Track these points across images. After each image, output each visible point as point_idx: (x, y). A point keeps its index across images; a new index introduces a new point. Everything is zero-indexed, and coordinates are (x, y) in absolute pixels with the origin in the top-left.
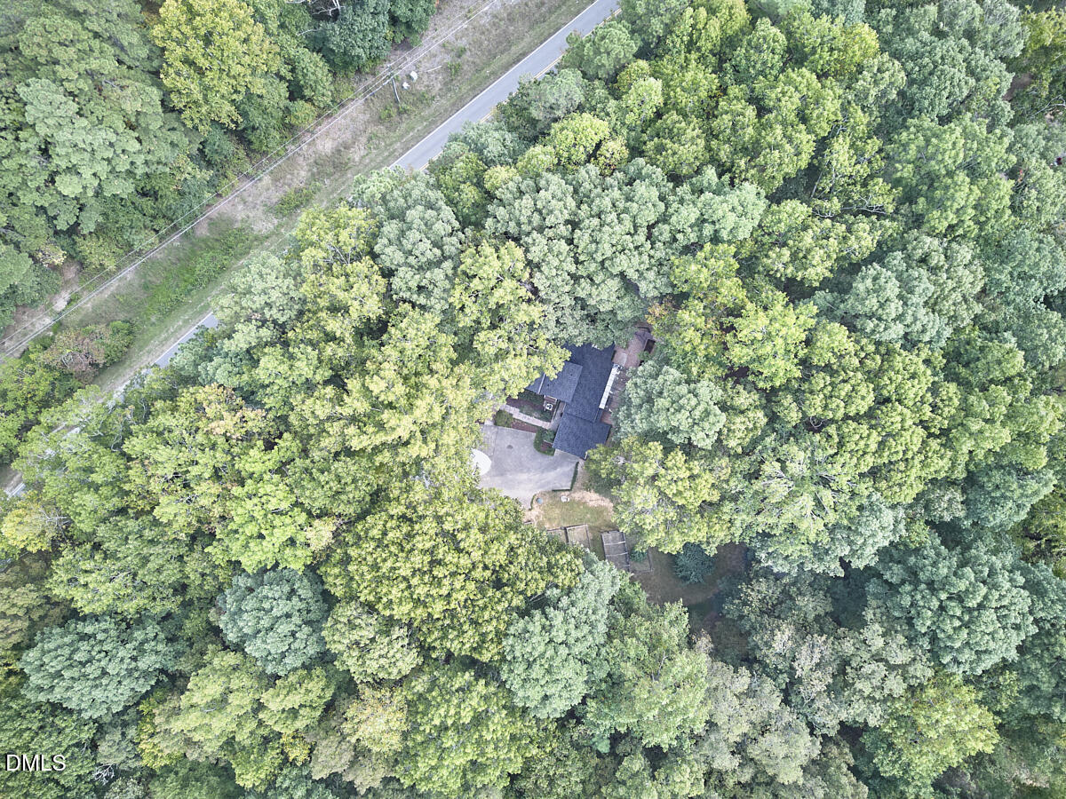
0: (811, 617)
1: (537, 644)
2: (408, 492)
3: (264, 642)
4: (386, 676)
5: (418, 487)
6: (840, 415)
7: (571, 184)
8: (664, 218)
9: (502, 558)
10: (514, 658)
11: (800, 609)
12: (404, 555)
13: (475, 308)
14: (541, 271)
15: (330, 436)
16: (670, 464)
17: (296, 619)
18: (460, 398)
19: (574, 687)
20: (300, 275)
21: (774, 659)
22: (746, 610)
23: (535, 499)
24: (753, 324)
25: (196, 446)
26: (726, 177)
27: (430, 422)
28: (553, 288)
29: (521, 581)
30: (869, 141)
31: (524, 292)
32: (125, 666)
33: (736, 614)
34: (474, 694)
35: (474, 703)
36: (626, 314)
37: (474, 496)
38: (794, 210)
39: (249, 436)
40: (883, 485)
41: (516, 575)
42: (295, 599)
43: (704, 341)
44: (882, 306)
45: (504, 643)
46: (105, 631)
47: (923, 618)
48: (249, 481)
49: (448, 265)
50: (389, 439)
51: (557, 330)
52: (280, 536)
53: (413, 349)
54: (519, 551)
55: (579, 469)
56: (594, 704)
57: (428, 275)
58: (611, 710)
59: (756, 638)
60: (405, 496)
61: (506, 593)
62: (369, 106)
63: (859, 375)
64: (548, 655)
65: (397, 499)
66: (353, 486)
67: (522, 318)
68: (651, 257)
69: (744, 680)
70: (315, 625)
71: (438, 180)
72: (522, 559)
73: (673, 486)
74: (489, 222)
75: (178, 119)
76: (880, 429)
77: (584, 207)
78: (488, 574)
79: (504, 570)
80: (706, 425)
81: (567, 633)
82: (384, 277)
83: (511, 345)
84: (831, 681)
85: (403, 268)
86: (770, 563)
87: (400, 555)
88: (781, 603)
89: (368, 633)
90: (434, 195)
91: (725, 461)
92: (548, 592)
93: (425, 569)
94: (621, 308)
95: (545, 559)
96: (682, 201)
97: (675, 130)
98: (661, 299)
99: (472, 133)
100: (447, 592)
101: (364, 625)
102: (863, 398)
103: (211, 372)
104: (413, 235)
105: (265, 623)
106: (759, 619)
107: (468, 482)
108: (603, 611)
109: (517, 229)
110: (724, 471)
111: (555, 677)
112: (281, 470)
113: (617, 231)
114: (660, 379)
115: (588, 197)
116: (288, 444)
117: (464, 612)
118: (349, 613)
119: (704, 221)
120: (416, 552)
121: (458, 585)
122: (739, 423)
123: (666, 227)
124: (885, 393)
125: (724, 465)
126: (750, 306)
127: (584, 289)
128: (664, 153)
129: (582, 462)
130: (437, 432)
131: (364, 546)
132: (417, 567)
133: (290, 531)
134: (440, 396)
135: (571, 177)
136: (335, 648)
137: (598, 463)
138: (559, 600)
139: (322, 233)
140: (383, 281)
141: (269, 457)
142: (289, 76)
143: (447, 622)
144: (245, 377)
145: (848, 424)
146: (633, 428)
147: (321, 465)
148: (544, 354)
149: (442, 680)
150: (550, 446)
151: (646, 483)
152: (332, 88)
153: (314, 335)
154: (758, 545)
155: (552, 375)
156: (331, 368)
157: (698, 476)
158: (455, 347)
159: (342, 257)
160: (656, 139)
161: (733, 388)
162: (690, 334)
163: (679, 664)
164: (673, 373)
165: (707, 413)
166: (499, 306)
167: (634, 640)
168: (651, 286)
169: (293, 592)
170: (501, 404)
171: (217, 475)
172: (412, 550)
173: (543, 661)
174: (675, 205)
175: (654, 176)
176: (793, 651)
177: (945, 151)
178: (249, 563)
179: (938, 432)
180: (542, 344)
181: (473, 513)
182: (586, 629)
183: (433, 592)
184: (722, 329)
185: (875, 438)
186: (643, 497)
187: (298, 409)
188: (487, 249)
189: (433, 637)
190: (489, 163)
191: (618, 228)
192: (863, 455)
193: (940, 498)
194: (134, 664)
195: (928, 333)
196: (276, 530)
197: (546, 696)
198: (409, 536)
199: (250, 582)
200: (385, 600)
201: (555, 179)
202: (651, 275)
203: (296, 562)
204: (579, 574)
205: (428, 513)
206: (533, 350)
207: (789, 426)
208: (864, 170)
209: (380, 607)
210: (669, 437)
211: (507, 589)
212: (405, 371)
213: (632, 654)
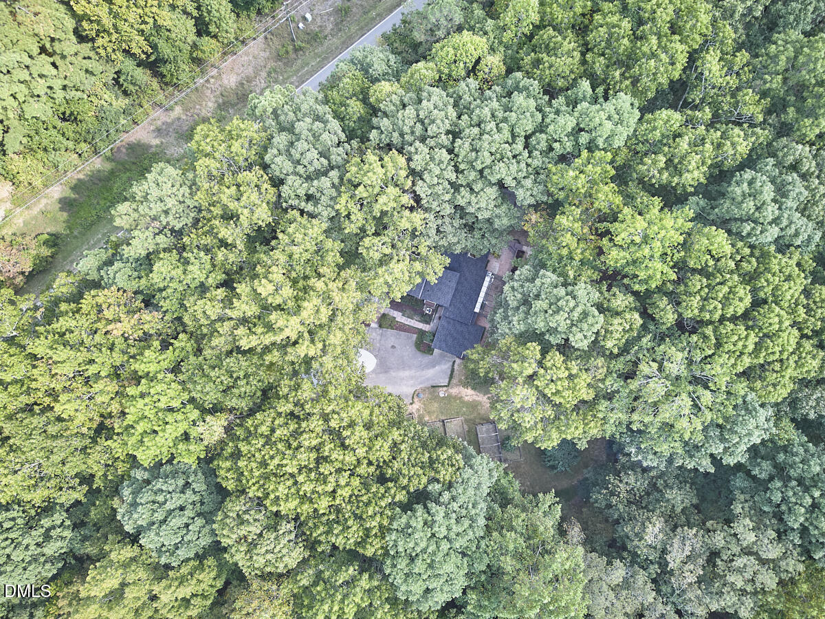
0: (678, 510)
1: (420, 538)
2: (296, 390)
3: (157, 534)
4: (273, 570)
5: (306, 385)
6: (717, 316)
7: (451, 97)
8: (541, 128)
9: (386, 454)
10: (397, 552)
11: (668, 500)
12: (291, 452)
13: (360, 216)
14: (422, 179)
15: (221, 335)
16: (549, 364)
17: (189, 513)
18: (346, 300)
19: (456, 582)
20: (194, 184)
21: (645, 550)
22: (614, 500)
23: (416, 394)
24: (630, 227)
25: (95, 346)
26: (600, 90)
27: (317, 323)
28: (435, 196)
29: (404, 476)
30: (738, 54)
31: (407, 199)
32: (30, 553)
33: (604, 503)
34: (358, 589)
35: (357, 600)
36: (503, 222)
37: (359, 393)
38: (669, 118)
39: (146, 337)
40: (758, 384)
41: (400, 470)
42: (189, 492)
43: (581, 246)
44: (758, 209)
45: (387, 539)
46: (13, 519)
47: (795, 515)
48: (143, 381)
49: (334, 174)
50: (278, 339)
51: (437, 238)
52: (173, 431)
53: (301, 253)
54: (402, 447)
55: (456, 367)
56: (474, 597)
57: (315, 183)
58: (491, 603)
59: (627, 529)
60: (294, 394)
61: (389, 488)
62: (269, 45)
63: (736, 277)
64: (430, 550)
65: (286, 397)
66: (245, 381)
67: (404, 224)
68: (528, 165)
69: (619, 572)
70: (208, 517)
71: (326, 96)
72: (404, 455)
73: (552, 386)
74: (374, 134)
75: (93, 48)
76: (757, 330)
77: (465, 117)
78: (372, 469)
79: (388, 466)
80: (585, 326)
81: (449, 529)
82: (274, 186)
83: (394, 251)
84: (701, 573)
85: (291, 177)
86: (640, 458)
87: (287, 452)
88: (648, 494)
89: (255, 529)
90: (321, 109)
91: (600, 361)
92: (430, 487)
93: (311, 466)
94: (498, 217)
95: (427, 455)
96: (557, 112)
97: (552, 44)
98: (536, 207)
99: (358, 53)
100: (332, 489)
101: (251, 521)
102: (741, 300)
103: (111, 276)
104: (301, 145)
105: (159, 516)
106: (627, 509)
107: (353, 379)
108: (483, 505)
109: (400, 139)
110: (600, 371)
111: (437, 572)
112: (176, 369)
113: (496, 139)
114: (538, 282)
115: (468, 109)
116: (183, 344)
117: (349, 507)
118: (238, 508)
119: (581, 130)
120: (302, 449)
121: (342, 482)
122: (617, 324)
123: (543, 136)
124: (762, 295)
125: (600, 365)
126: (627, 211)
127: (463, 198)
128: (541, 66)
129: (458, 361)
130: (324, 333)
131: (253, 442)
132: (303, 464)
133: (182, 427)
134: (327, 298)
135: (451, 90)
136: (225, 542)
137: (476, 362)
138: (440, 494)
139: (215, 144)
140: (272, 190)
141: (164, 356)
142: (195, 13)
143: (332, 517)
144: (143, 281)
145: (725, 325)
146: (510, 329)
147: (214, 362)
148: (425, 260)
149: (327, 574)
150: (429, 346)
151: (525, 382)
152: (235, 26)
153: (207, 240)
154: (628, 440)
155: (433, 279)
156: (224, 273)
157: (576, 376)
158: (342, 253)
159: (235, 168)
160: (533, 54)
161: (608, 290)
162: (568, 239)
163: (559, 560)
164: (550, 277)
165: (585, 314)
166: (384, 213)
167: (513, 533)
168: (529, 193)
169: (187, 485)
170: (385, 307)
171: (116, 374)
172: (299, 447)
173: (425, 556)
174: (552, 116)
175: (531, 88)
176: (664, 543)
177: (817, 60)
178: (146, 457)
179: (810, 334)
180: (423, 250)
181: (358, 410)
182: (467, 523)
183: (319, 489)
184: (597, 234)
185: (753, 339)
186: (522, 395)
187: (191, 310)
188: (371, 157)
189: (319, 532)
190: (375, 80)
191: (496, 137)
192: (739, 356)
193: (808, 397)
194: (39, 550)
195: (801, 237)
196: (167, 426)
197: (428, 589)
198: (297, 434)
199: (146, 476)
200: (272, 496)
201: (437, 91)
202: (528, 183)
203: (189, 457)
204: (459, 468)
205: (315, 411)
206: (415, 256)
207: (664, 327)
208: (733, 81)
209: (267, 502)
210: (547, 337)
211: (390, 484)
212: (294, 275)
213: (511, 547)
